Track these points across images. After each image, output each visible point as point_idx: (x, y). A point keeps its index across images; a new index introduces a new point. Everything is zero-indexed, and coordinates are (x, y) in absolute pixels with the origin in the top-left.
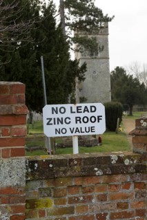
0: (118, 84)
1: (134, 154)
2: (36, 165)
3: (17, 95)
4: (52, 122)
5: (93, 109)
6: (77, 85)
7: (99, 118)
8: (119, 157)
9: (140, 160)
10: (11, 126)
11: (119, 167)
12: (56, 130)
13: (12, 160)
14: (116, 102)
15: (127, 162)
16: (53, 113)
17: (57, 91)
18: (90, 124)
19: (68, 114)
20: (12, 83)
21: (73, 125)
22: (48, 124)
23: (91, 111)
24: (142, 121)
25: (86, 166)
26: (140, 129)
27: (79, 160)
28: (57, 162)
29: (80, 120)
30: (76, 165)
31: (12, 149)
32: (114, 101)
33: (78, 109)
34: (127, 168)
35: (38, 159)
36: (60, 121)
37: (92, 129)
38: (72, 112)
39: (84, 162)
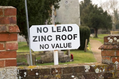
0: (86, 12)
1: (103, 65)
2: (25, 73)
3: (10, 17)
4: (37, 39)
5: (70, 29)
6: (53, 12)
7: (75, 36)
8: (91, 67)
9: (108, 69)
10: (5, 42)
11: (91, 74)
12: (41, 45)
13: (6, 69)
14: (85, 26)
15: (97, 71)
16: (38, 32)
17: (37, 17)
18: (67, 41)
19: (50, 33)
20: (6, 7)
21: (54, 42)
22: (34, 41)
23: (69, 31)
24: (109, 38)
25: (65, 74)
26: (108, 45)
27: (59, 69)
28: (42, 71)
29: (59, 38)
30: (57, 73)
31: (6, 60)
32: (83, 25)
33: (58, 29)
34: (97, 76)
35: (27, 69)
36: (44, 38)
37: (69, 45)
38: (53, 31)
39: (63, 71)
